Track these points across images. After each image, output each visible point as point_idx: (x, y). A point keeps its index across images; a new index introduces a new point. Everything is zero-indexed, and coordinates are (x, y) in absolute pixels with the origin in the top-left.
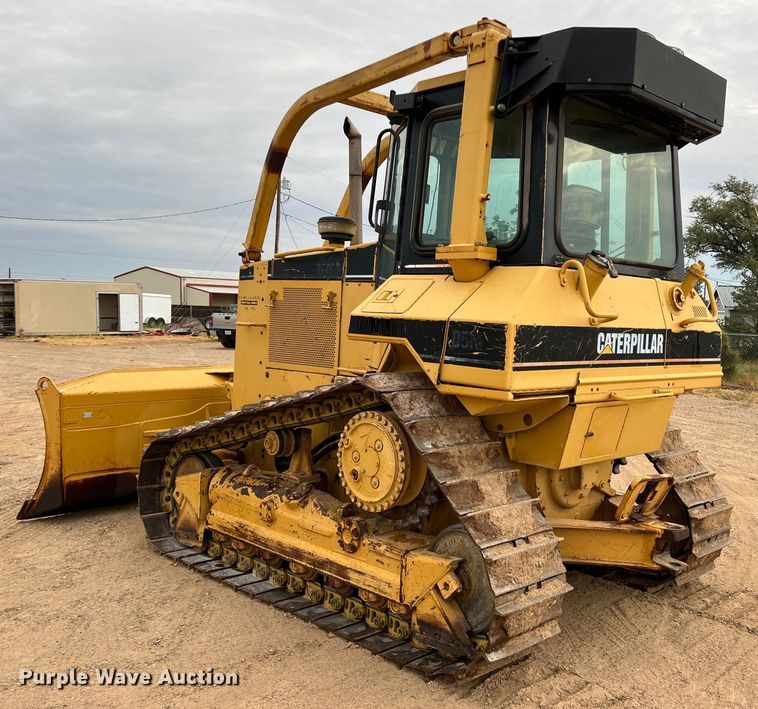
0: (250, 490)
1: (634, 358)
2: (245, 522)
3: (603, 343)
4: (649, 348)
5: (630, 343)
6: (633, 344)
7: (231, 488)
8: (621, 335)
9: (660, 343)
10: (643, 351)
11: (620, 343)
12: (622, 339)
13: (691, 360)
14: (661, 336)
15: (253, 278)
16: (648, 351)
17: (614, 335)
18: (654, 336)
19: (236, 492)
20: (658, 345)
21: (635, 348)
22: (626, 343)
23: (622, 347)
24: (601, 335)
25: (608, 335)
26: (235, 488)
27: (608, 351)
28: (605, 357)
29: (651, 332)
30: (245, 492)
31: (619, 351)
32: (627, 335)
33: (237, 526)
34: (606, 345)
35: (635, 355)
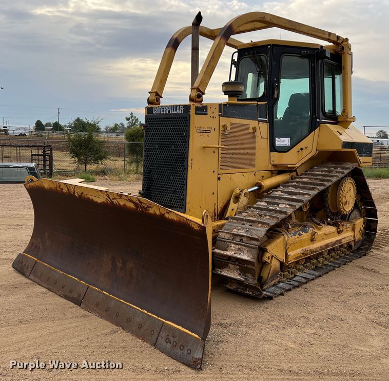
0: (301, 232)
2: (304, 248)
7: (293, 236)
15: (207, 114)
19: (297, 237)
26: (295, 235)
30: (300, 235)
33: (303, 252)
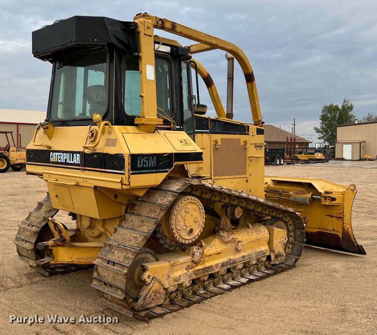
1: (65, 165)
3: (52, 157)
4: (73, 160)
5: (64, 157)
6: (65, 158)
8: (59, 154)
9: (78, 159)
10: (69, 162)
11: (59, 157)
12: (60, 156)
13: (100, 170)
14: (78, 155)
16: (72, 162)
17: (56, 154)
18: (75, 154)
20: (77, 159)
21: (66, 160)
22: (62, 157)
23: (60, 159)
24: (51, 153)
25: (54, 153)
27: (54, 160)
28: (53, 163)
29: (73, 153)
31: (59, 161)
32: (62, 154)
34: (54, 157)
35: (66, 163)
